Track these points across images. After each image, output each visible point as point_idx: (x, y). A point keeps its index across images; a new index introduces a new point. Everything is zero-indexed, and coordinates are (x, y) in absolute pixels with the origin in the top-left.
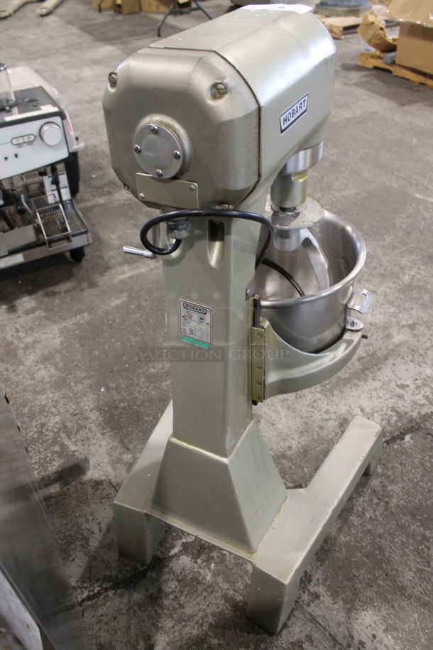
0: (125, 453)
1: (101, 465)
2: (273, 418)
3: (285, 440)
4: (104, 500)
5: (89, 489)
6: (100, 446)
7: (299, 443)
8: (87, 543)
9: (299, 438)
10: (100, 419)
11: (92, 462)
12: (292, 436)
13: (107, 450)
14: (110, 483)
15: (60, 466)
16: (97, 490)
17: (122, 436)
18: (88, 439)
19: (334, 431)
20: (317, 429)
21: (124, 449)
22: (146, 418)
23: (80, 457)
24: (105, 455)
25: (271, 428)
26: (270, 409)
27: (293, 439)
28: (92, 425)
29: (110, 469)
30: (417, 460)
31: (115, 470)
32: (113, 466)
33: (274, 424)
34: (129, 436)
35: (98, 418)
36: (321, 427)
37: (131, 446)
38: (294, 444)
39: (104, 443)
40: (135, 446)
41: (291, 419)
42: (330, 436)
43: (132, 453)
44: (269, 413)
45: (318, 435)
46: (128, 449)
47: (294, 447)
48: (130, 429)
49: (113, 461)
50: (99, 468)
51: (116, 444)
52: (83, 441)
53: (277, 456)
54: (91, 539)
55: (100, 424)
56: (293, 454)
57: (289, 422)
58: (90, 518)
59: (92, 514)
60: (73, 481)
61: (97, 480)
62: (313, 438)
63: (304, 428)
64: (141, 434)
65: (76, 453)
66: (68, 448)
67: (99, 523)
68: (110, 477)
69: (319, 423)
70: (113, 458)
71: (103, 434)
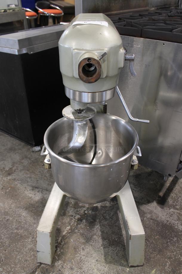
0: (151, 217)
1: (155, 209)
2: (99, 265)
3: (88, 253)
4: (141, 198)
5: (150, 199)
6: (163, 215)
7: (80, 254)
8: (134, 185)
9: (81, 257)
10: (177, 227)
11: (159, 209)
12: (85, 257)
13: (158, 215)
14: (145, 204)
15: (169, 202)
16: (147, 200)
17: (160, 224)
18: (171, 216)
19: (64, 268)
20: (74, 266)
21: (153, 218)
22: (158, 237)
23: (166, 208)
24: (157, 213)
25: (97, 258)
26: (103, 270)
27: (84, 255)
28: (177, 223)
29: (150, 208)
30: (18, 266)
31: (148, 209)
32: (150, 210)
33: (97, 261)
34: (157, 225)
35: (178, 227)
36: (72, 269)
37: (151, 221)
38: (83, 253)
39: (163, 217)
40: (150, 222)
41: (90, 268)
42: (65, 264)
43: (148, 218)
44: (103, 267)
45: (72, 263)
46: (151, 219)
47: (82, 251)
48: (160, 228)
49: (152, 212)
50: (154, 207)
51: (158, 219)
52: (172, 214)
53: (87, 243)
54: (134, 186)
55: (174, 224)
56: (81, 246)
57: (89, 266)
58: (140, 191)
59: (141, 193)
60: (158, 199)
61: (151, 203)
62: (74, 260)
63: (81, 265)
64: (153, 228)
65: (169, 209)
66: (174, 209)
67: (136, 191)
68: (147, 206)
69: (74, 271)
70: (153, 213)
71: (168, 221)
